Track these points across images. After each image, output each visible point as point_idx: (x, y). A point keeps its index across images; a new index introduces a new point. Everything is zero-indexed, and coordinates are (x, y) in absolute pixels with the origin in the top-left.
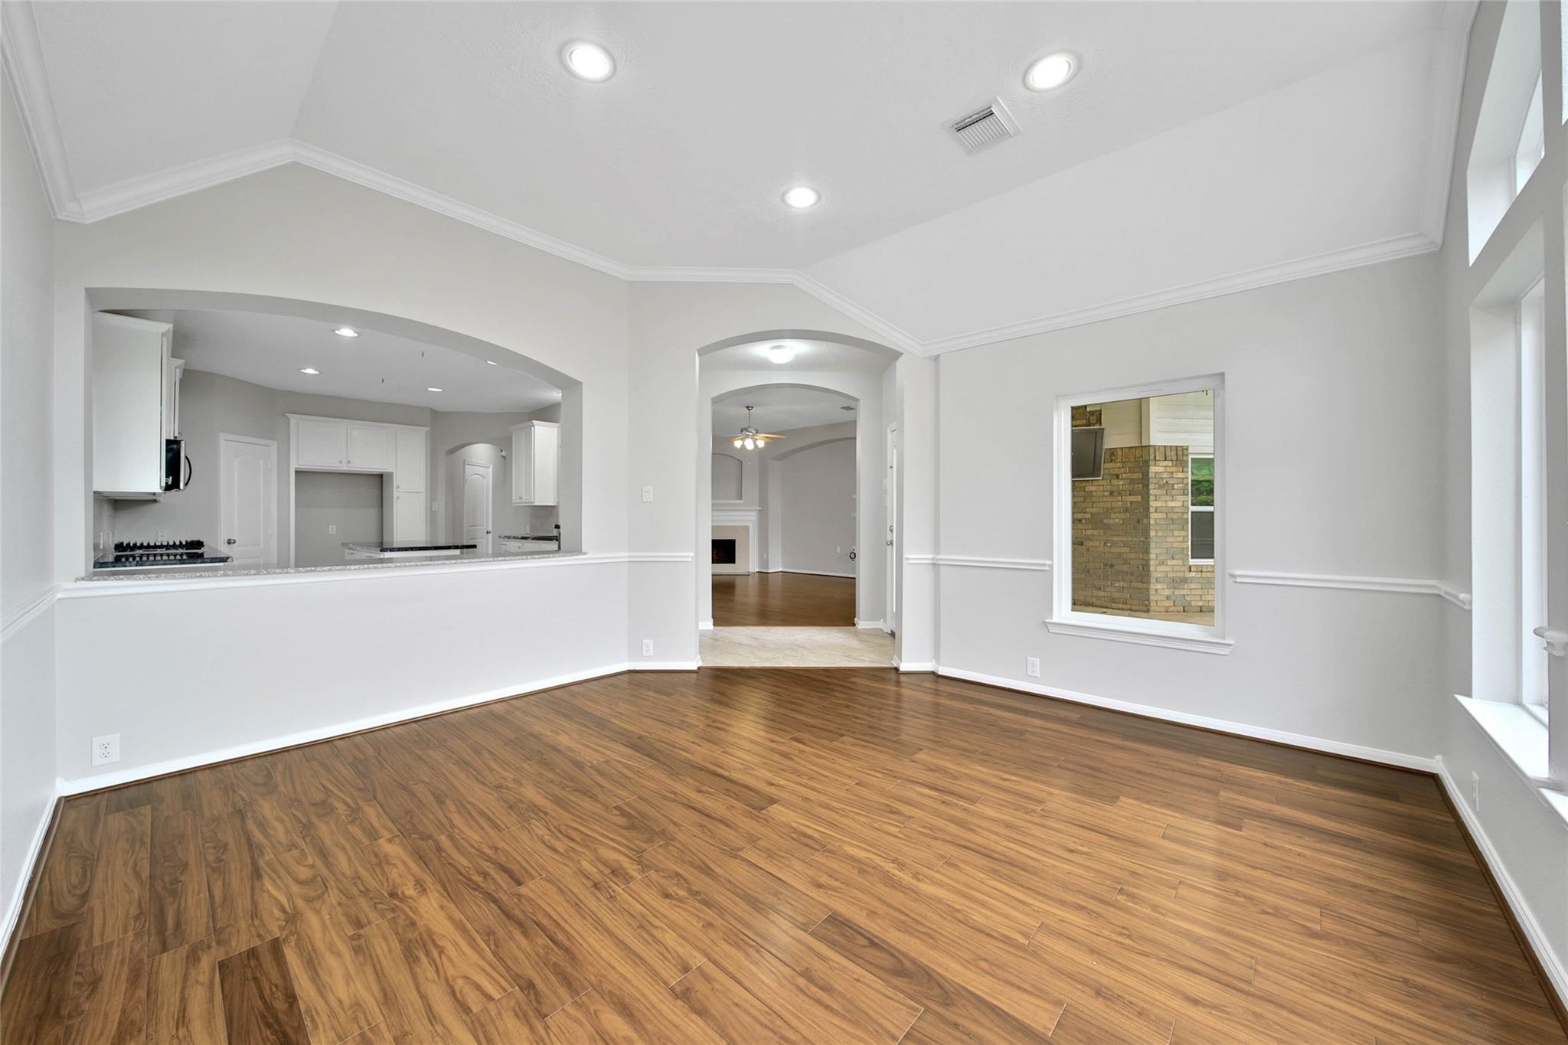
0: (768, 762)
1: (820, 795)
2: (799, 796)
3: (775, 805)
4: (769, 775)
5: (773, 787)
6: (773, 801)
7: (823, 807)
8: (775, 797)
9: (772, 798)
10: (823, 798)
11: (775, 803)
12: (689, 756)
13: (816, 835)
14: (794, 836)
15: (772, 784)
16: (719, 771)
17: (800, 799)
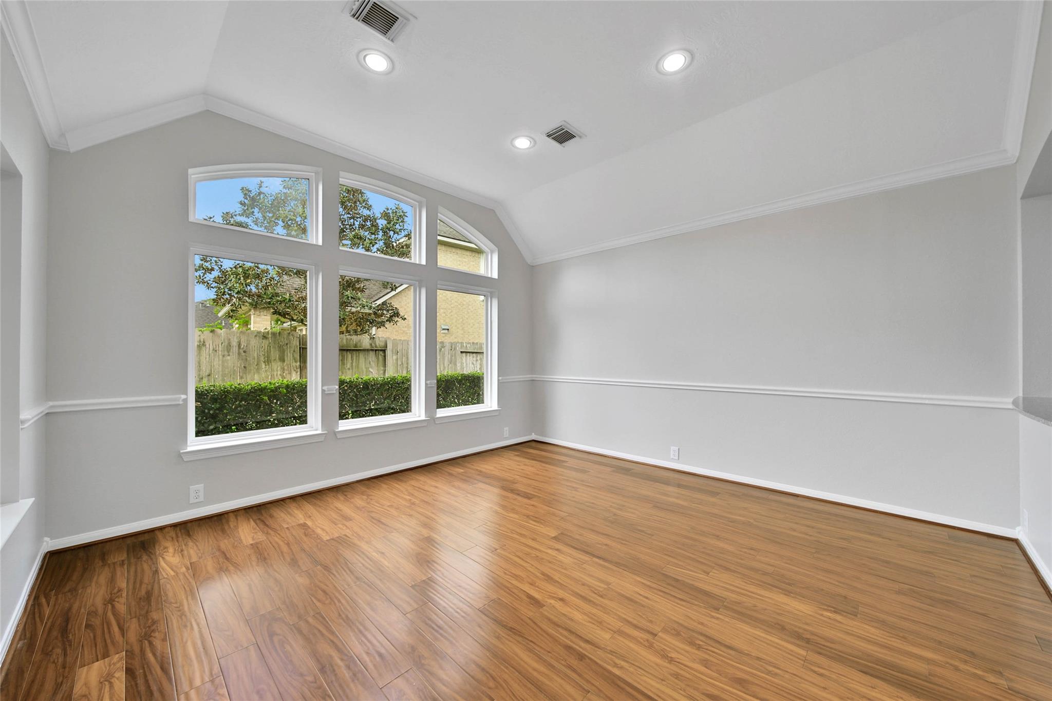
0: (563, 571)
1: (525, 542)
2: (538, 541)
3: (553, 536)
4: (561, 557)
5: (556, 548)
6: (555, 538)
7: (524, 535)
8: (554, 541)
9: (556, 540)
10: (523, 540)
11: (554, 537)
12: (639, 579)
13: (531, 522)
14: (542, 521)
15: (557, 550)
16: (601, 562)
17: (538, 540)
